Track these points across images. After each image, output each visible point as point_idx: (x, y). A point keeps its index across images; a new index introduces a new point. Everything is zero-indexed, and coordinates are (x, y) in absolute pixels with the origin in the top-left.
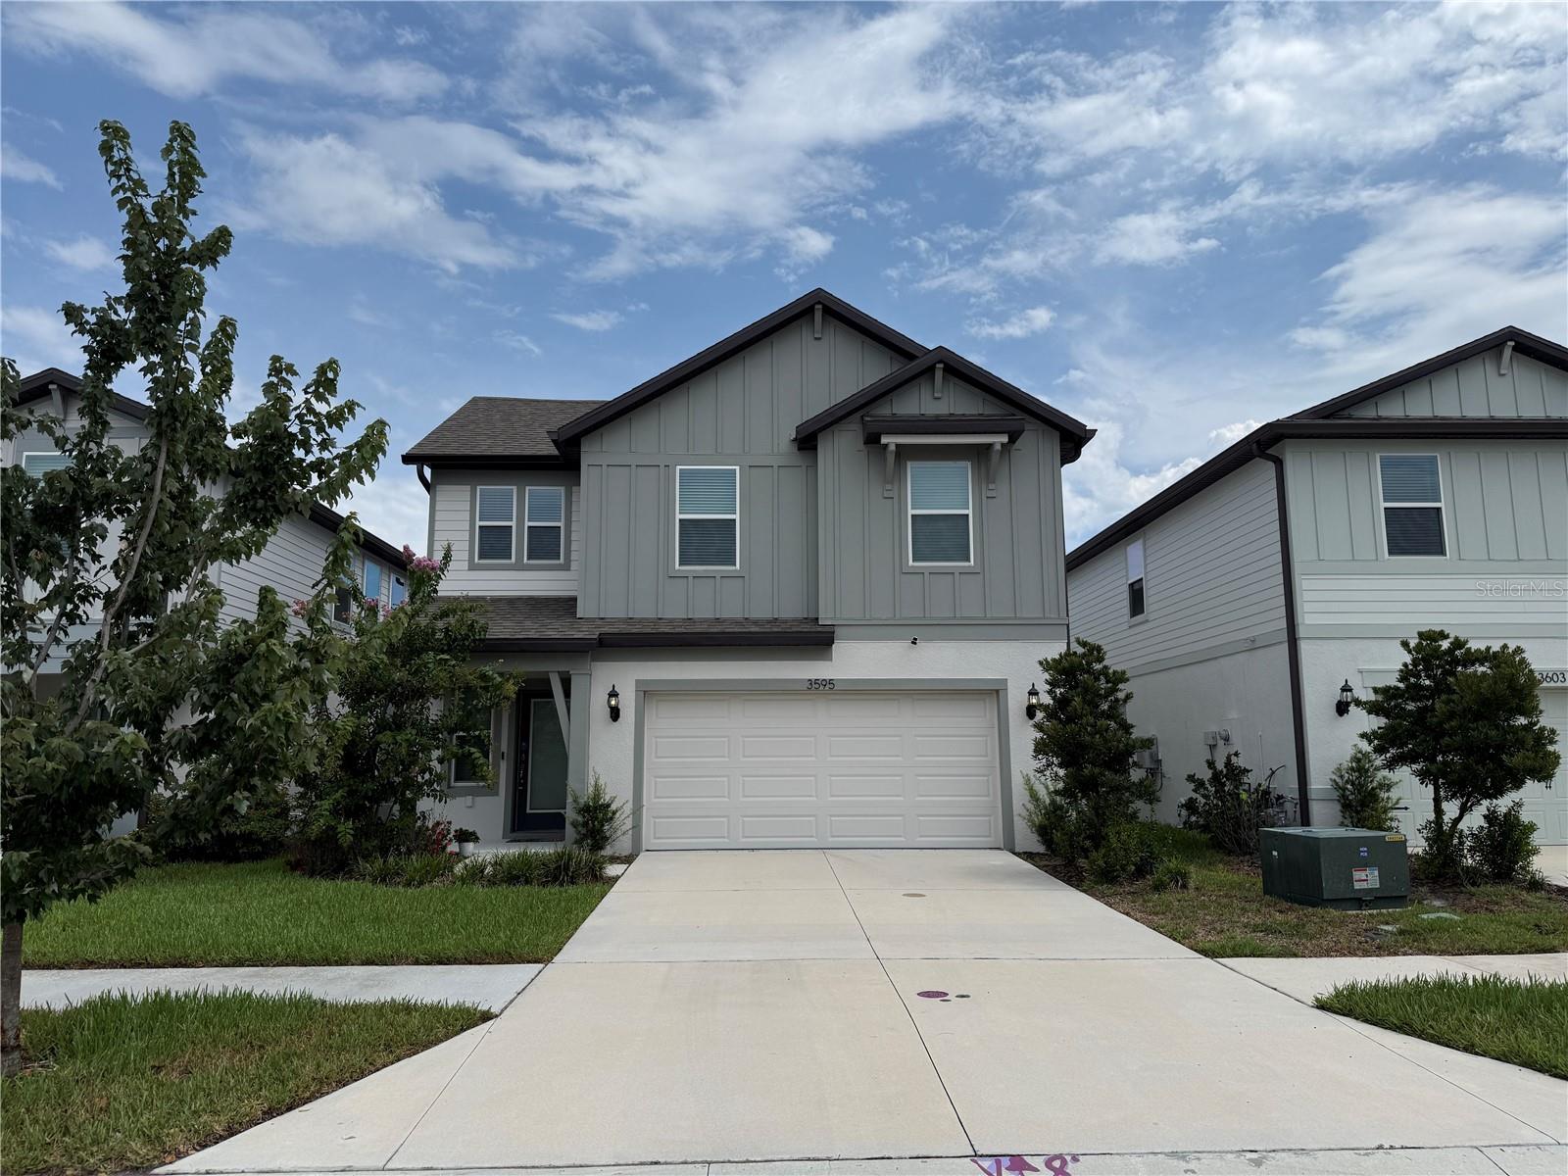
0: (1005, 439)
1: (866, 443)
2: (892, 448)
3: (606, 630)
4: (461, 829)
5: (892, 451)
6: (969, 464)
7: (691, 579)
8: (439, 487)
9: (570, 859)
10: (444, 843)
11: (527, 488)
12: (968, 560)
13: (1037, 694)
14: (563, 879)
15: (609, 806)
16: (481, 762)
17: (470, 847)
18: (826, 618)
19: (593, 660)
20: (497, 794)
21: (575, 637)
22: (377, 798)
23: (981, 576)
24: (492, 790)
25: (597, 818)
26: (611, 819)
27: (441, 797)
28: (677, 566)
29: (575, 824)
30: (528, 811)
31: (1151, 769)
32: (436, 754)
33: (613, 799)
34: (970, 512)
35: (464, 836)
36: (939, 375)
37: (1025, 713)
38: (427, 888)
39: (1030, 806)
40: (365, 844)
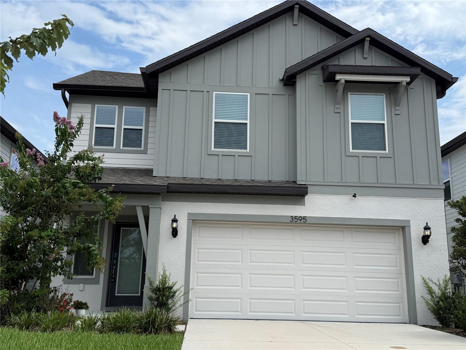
0: (408, 79)
1: (325, 81)
2: (343, 81)
3: (172, 182)
4: (78, 301)
5: (342, 84)
6: (384, 95)
7: (220, 156)
8: (73, 105)
10: (68, 308)
11: (124, 107)
12: (385, 150)
13: (429, 229)
15: (171, 288)
17: (83, 312)
18: (301, 180)
19: (162, 201)
20: (98, 284)
21: (153, 184)
23: (393, 158)
24: (96, 282)
25: (164, 295)
26: (173, 296)
27: (69, 278)
28: (213, 149)
29: (151, 299)
30: (116, 294)
33: (174, 284)
34: (385, 122)
35: (80, 305)
36: (367, 44)
37: (421, 240)
38: (58, 333)
40: (16, 305)
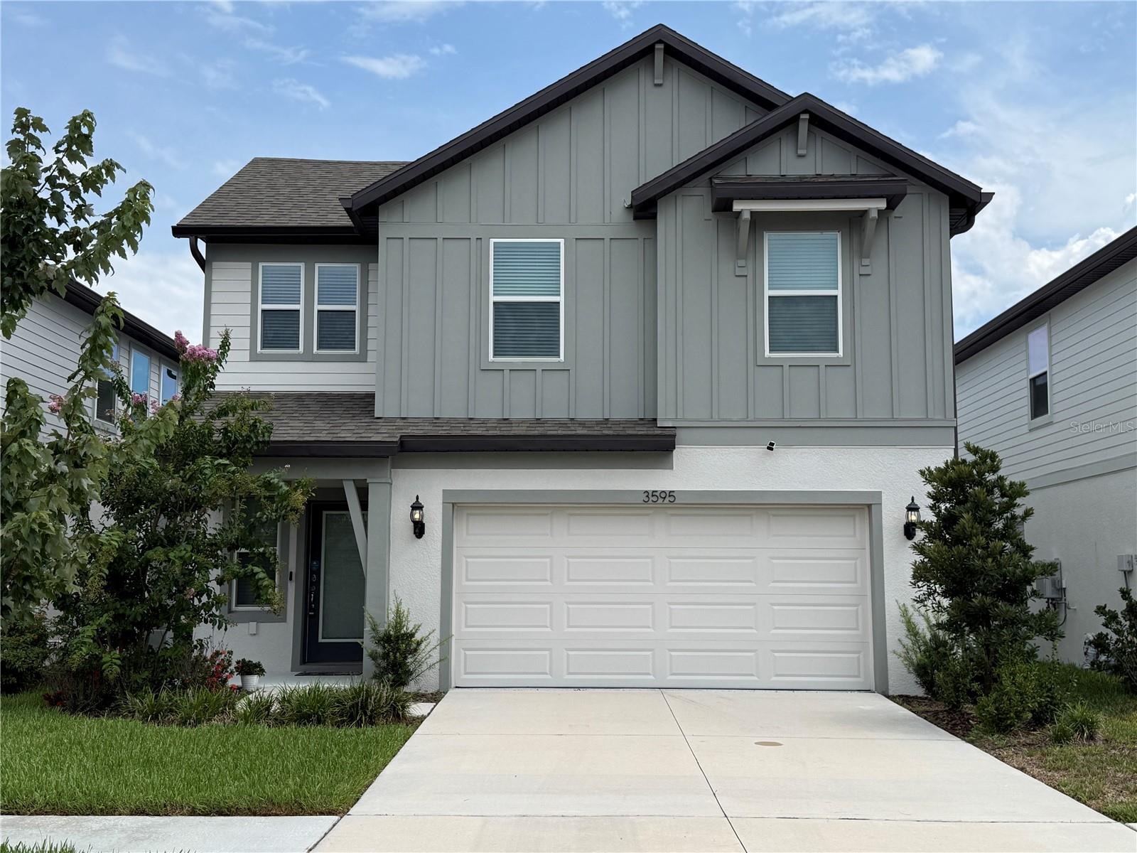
0: (882, 204)
1: (715, 210)
2: (747, 216)
3: (409, 431)
4: (244, 660)
5: (746, 220)
6: (839, 235)
7: (507, 372)
8: (215, 264)
9: (368, 695)
10: (224, 676)
11: (317, 266)
12: (836, 350)
13: (917, 509)
14: (361, 718)
15: (412, 635)
16: (265, 583)
17: (254, 680)
18: (666, 418)
19: (393, 467)
20: (284, 620)
21: (372, 439)
22: (148, 624)
23: (852, 367)
24: (279, 616)
25: (398, 649)
26: (416, 650)
27: (220, 623)
28: (491, 358)
29: (373, 657)
30: (320, 640)
31: (1053, 599)
32: (215, 573)
33: (417, 628)
34: (838, 292)
35: (248, 668)
36: (803, 127)
37: (903, 534)
38: (204, 727)
39: (908, 642)
40: (135, 677)
